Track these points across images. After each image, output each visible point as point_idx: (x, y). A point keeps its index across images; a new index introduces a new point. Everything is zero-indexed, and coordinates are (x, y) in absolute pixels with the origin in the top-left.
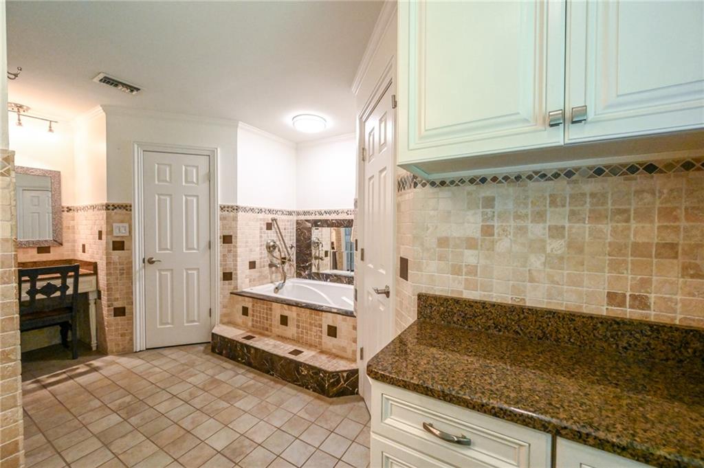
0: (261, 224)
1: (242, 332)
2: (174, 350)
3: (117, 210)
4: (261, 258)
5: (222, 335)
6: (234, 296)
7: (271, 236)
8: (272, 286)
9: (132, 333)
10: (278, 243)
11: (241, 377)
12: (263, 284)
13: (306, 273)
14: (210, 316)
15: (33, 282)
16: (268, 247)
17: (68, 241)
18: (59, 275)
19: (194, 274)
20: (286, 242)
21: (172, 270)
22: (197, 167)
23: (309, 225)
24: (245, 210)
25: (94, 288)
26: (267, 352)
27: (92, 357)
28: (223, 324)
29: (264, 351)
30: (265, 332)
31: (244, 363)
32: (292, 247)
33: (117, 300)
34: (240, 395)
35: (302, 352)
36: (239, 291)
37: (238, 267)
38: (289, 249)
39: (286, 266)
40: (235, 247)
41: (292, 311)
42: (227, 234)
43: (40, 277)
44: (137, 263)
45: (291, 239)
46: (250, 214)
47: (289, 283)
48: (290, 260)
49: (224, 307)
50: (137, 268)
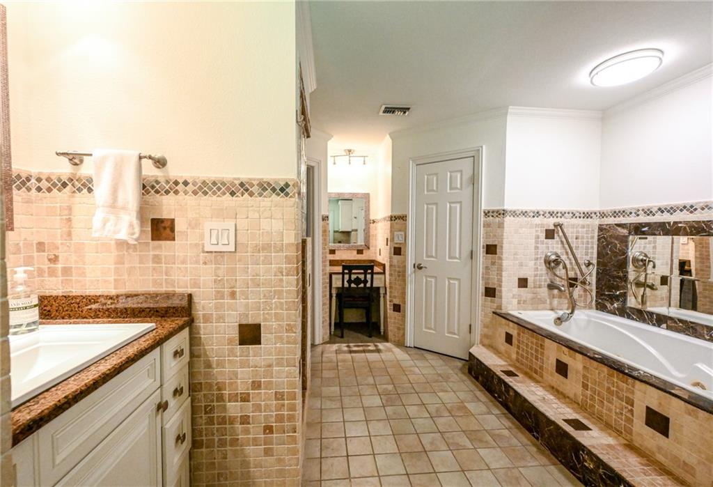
0: (536, 231)
1: (504, 363)
2: (435, 357)
3: (398, 220)
4: (536, 276)
5: (479, 358)
6: (497, 316)
7: (554, 247)
8: (552, 316)
9: (404, 329)
10: (564, 257)
11: (494, 420)
12: (538, 310)
13: (615, 305)
14: (470, 332)
15: (350, 274)
16: (548, 262)
17: (372, 246)
18: (362, 271)
19: (455, 284)
20: (578, 256)
21: (436, 277)
22: (461, 171)
23: (625, 232)
24: (514, 214)
25: (383, 285)
26: (530, 403)
27: (380, 340)
28: (483, 345)
29: (525, 400)
30: (533, 375)
31: (500, 402)
32: (589, 264)
33: (395, 297)
34: (487, 442)
35: (590, 429)
36: (503, 311)
37: (503, 284)
38: (583, 267)
39: (577, 291)
40: (500, 259)
41: (575, 359)
42: (491, 243)
43: (353, 271)
44: (410, 269)
45: (587, 251)
46: (522, 219)
47: (581, 315)
48: (584, 283)
49: (486, 326)
50: (409, 272)
